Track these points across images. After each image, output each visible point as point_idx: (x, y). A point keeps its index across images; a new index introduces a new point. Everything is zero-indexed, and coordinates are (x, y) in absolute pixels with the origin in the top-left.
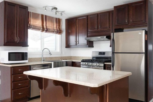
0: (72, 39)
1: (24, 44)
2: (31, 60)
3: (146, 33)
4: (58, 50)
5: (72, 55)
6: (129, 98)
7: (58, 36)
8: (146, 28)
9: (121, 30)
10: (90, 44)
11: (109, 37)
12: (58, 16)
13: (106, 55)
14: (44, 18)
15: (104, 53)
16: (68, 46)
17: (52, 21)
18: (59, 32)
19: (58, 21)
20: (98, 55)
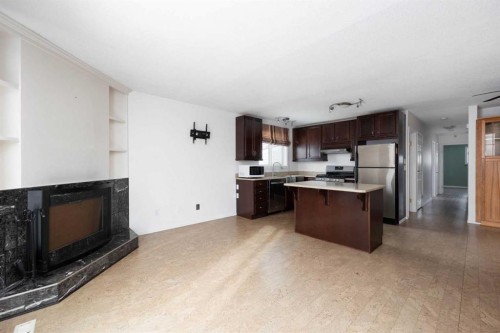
0: (301, 152)
1: (259, 157)
2: (267, 175)
3: (397, 146)
4: (285, 164)
5: (300, 170)
6: (384, 216)
7: (285, 148)
8: (397, 141)
9: (364, 143)
10: (324, 158)
11: (349, 150)
12: (287, 127)
13: (344, 170)
14: (274, 129)
15: (342, 168)
16: (295, 159)
17: (280, 132)
18: (287, 143)
19: (286, 131)
20: (333, 170)
